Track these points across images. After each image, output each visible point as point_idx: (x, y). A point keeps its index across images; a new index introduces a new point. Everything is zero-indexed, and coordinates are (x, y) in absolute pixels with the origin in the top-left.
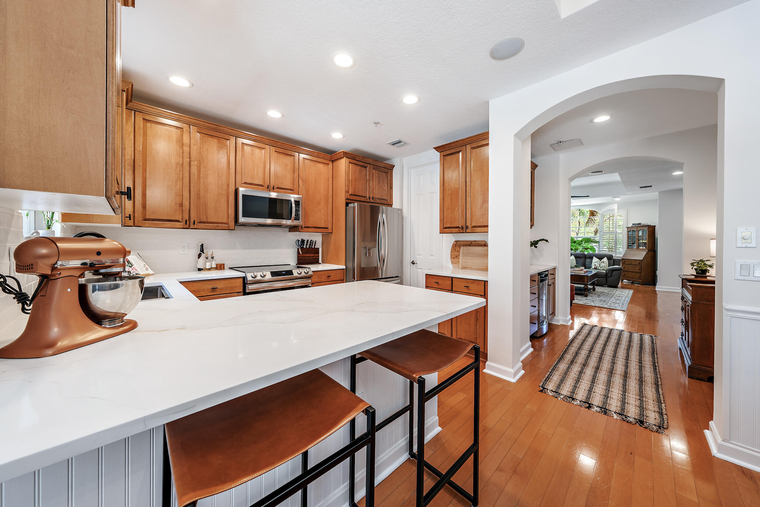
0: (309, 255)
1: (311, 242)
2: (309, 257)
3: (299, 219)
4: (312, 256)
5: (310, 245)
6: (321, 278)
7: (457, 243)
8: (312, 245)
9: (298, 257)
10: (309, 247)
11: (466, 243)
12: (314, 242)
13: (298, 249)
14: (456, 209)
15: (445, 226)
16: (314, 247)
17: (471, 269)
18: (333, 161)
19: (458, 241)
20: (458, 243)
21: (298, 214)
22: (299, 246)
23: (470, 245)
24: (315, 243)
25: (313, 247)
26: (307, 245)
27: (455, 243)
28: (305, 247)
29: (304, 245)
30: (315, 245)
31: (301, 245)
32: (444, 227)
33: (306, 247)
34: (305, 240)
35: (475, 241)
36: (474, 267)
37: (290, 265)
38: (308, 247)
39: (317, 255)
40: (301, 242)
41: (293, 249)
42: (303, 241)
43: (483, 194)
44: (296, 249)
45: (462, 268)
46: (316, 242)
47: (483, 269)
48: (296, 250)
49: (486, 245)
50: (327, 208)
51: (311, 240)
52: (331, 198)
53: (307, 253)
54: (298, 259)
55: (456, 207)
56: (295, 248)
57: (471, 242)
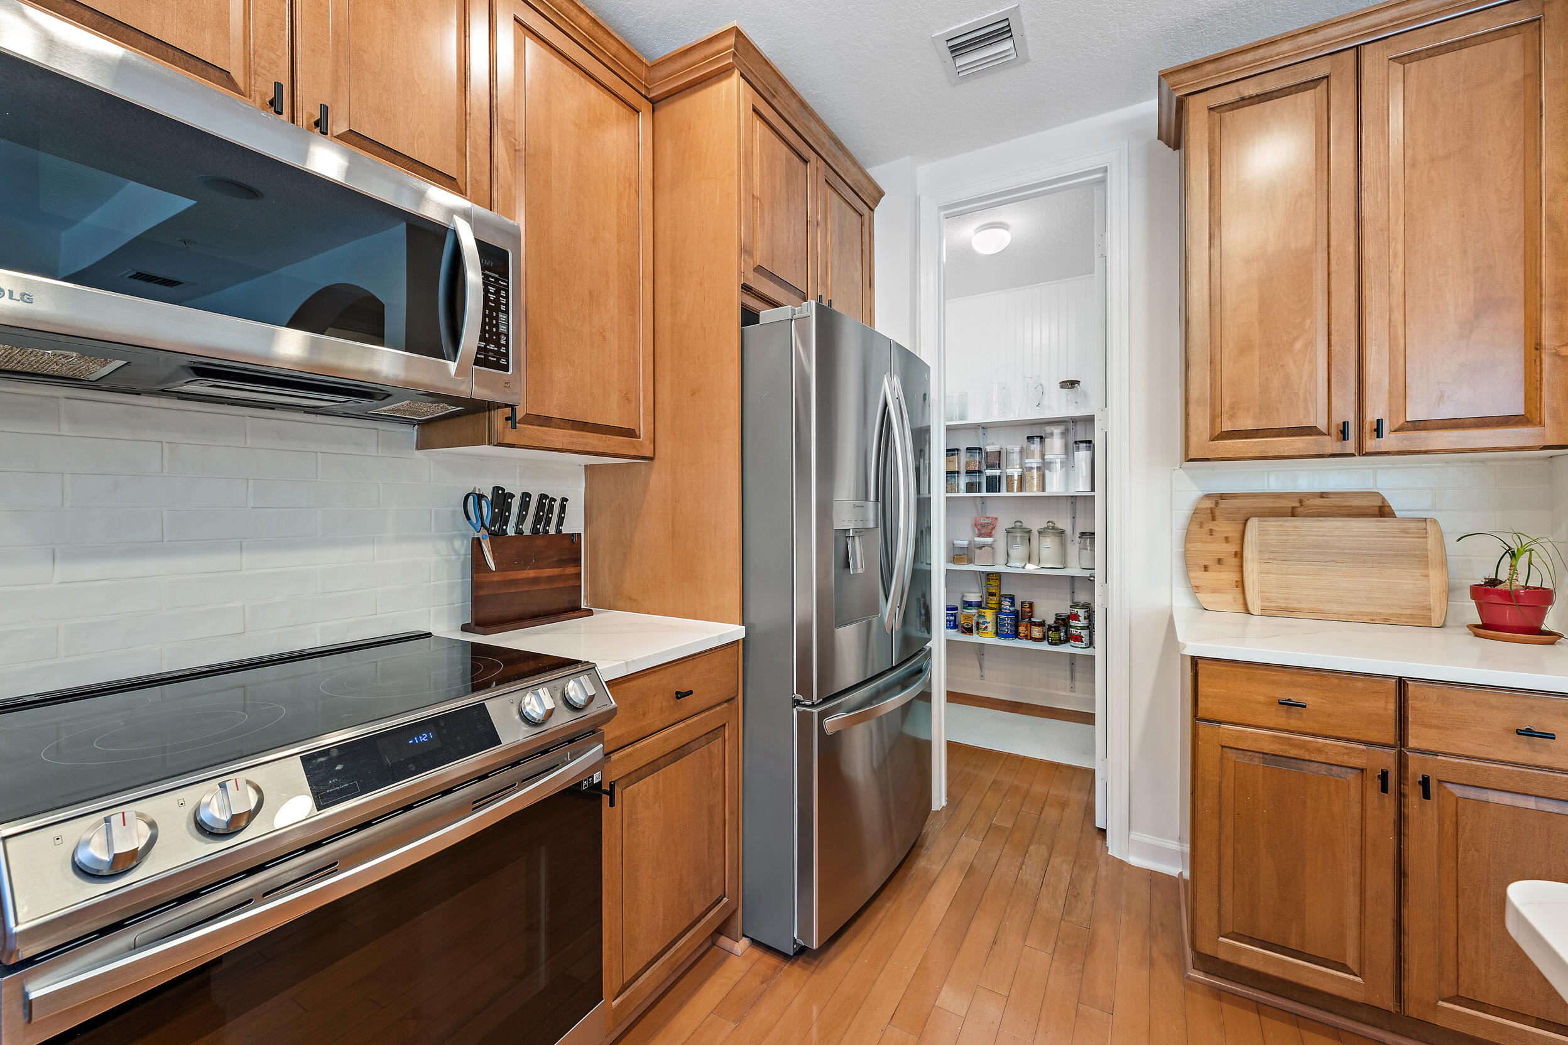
0: (532, 573)
1: (540, 506)
2: (535, 581)
3: (503, 361)
4: (550, 579)
5: (537, 519)
6: (644, 714)
7: (1217, 504)
8: (548, 523)
9: (476, 586)
10: (535, 531)
11: (1270, 504)
12: (557, 506)
13: (477, 543)
14: (1298, 345)
15: (1227, 426)
16: (559, 531)
17: (1319, 614)
18: (655, 103)
19: (1223, 496)
20: (1223, 504)
21: (497, 326)
22: (483, 525)
23: (1293, 513)
24: (563, 509)
25: (552, 530)
26: (521, 519)
27: (1209, 504)
28: (511, 531)
29: (506, 521)
30: (561, 521)
31: (493, 523)
32: (1218, 431)
33: (519, 532)
34: (512, 496)
35: (1322, 495)
36: (1335, 607)
37: (429, 635)
38: (527, 528)
39: (570, 570)
40: (493, 505)
41: (442, 546)
42: (501, 498)
43: (1477, 270)
44: (457, 544)
45: (1266, 612)
46: (567, 504)
47: (1392, 615)
48: (463, 547)
49: (1387, 510)
50: (634, 329)
51: (543, 496)
52: (649, 285)
53: (525, 564)
54: (477, 601)
55: (1296, 338)
56: (451, 539)
57: (1301, 498)
